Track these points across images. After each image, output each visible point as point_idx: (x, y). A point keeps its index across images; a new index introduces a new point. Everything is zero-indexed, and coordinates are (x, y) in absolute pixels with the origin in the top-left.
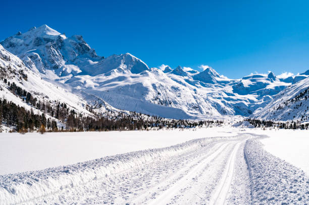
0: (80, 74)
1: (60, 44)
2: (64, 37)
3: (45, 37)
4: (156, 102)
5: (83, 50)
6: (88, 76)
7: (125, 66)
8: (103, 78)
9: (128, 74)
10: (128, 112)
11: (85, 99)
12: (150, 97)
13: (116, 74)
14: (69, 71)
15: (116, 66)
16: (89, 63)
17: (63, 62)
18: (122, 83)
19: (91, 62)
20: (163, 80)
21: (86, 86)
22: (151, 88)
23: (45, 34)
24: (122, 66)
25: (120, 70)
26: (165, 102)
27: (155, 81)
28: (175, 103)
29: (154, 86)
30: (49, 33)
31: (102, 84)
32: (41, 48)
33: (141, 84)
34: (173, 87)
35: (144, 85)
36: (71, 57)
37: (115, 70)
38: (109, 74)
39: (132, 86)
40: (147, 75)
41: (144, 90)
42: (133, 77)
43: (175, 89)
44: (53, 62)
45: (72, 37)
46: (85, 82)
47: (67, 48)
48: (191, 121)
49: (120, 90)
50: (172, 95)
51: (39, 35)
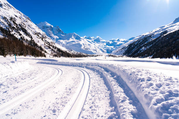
0: (59, 39)
1: (52, 29)
2: (52, 26)
3: (46, 26)
4: (84, 49)
5: (59, 31)
6: (62, 40)
7: (74, 37)
8: (68, 41)
9: (75, 40)
12: (83, 47)
13: (71, 40)
14: (55, 38)
15: (71, 37)
17: (53, 35)
18: (74, 43)
19: (62, 35)
20: (85, 42)
21: (63, 43)
22: (82, 45)
23: (46, 25)
24: (73, 37)
25: (72, 38)
26: (87, 49)
27: (84, 43)
28: (89, 49)
29: (83, 44)
30: (47, 25)
31: (67, 43)
32: (45, 30)
33: (80, 43)
34: (88, 44)
35: (81, 44)
36: (55, 33)
37: (71, 38)
39: (77, 44)
40: (81, 40)
41: (81, 46)
42: (77, 41)
43: (89, 45)
44: (50, 35)
45: (56, 27)
47: (54, 30)
48: (95, 55)
49: (73, 45)
50: (88, 47)
51: (43, 25)
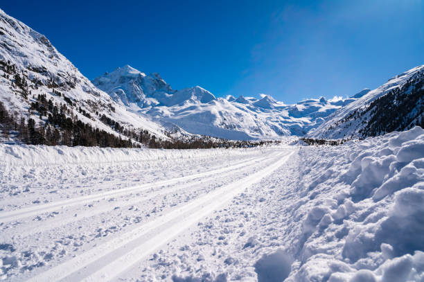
0: (158, 105)
1: (140, 81)
2: (143, 75)
3: (128, 75)
4: (223, 127)
5: (159, 85)
6: (165, 107)
7: (196, 98)
8: (178, 108)
9: (198, 104)
10: (200, 136)
11: (164, 126)
12: (218, 122)
13: (188, 104)
14: (149, 103)
15: (189, 97)
16: (165, 96)
17: (144, 96)
18: (193, 112)
19: (167, 95)
20: (228, 108)
21: (164, 115)
22: (218, 115)
23: (128, 73)
24: (193, 98)
25: (191, 101)
26: (231, 126)
27: (221, 109)
28: (239, 127)
29: (220, 113)
30: (131, 72)
31: (176, 113)
32: (125, 85)
33: (209, 112)
34: (236, 114)
35: (212, 112)
36: (150, 92)
37: (187, 101)
38: (183, 105)
39: (202, 114)
40: (214, 104)
41: (213, 117)
42: (202, 106)
43: (238, 115)
44: (136, 96)
45: (151, 75)
46: (163, 112)
47: (147, 84)
48: (253, 142)
49: (192, 117)
50: (236, 120)
51: (123, 74)
